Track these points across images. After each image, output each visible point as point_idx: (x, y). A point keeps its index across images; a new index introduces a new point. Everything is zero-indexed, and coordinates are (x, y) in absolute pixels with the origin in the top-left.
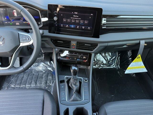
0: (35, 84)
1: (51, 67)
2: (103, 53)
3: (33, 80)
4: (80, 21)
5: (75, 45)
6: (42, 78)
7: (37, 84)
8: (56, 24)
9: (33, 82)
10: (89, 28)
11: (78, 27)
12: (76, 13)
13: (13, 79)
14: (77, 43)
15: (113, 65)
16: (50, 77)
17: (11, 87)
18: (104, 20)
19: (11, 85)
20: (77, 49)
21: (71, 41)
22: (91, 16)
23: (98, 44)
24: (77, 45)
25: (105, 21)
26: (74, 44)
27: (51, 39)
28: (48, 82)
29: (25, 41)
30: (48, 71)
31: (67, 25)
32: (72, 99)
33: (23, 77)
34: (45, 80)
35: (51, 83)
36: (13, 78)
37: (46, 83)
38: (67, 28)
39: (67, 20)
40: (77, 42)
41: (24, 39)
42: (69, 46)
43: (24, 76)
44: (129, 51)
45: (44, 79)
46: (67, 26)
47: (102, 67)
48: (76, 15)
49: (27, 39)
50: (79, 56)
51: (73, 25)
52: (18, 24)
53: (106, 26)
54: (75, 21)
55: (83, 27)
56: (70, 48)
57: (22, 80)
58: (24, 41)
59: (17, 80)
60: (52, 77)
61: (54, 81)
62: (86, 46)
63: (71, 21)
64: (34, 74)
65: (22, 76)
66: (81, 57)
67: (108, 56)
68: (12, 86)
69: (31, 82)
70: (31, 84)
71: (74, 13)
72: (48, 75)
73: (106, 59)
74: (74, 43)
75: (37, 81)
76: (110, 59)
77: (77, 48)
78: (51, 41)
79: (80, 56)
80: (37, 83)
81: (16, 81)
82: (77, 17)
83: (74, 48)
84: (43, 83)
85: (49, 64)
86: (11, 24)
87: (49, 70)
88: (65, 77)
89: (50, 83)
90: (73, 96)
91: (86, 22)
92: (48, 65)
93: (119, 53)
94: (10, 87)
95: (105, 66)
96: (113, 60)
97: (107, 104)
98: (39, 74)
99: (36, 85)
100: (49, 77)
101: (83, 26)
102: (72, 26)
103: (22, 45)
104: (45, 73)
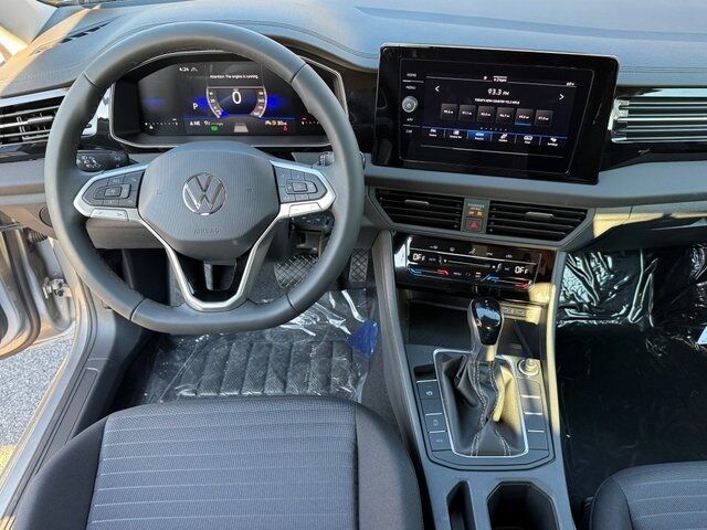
0: (281, 385)
1: (344, 316)
2: (577, 259)
3: (270, 370)
4: (514, 115)
5: (480, 214)
6: (308, 360)
7: (290, 385)
8: (410, 129)
9: (272, 378)
10: (555, 140)
11: (505, 136)
12: (502, 79)
13: (185, 365)
14: (491, 208)
15: (622, 312)
16: (340, 359)
17: (181, 396)
18: (621, 108)
19: (180, 390)
20: (488, 232)
21: (463, 199)
22: (566, 91)
23: (586, 211)
24: (490, 215)
25: (625, 113)
26: (476, 212)
27: (377, 190)
28: (335, 379)
29: (303, 197)
30: (330, 334)
31: (457, 128)
32: (477, 445)
33: (227, 357)
34: (321, 372)
35: (349, 382)
36: (184, 360)
37: (327, 382)
38: (456, 142)
39: (457, 112)
40: (492, 202)
41: (298, 187)
42: (453, 218)
43: (229, 352)
44: (698, 248)
45: (315, 365)
46: (457, 132)
47: (571, 322)
48: (498, 86)
49: (311, 187)
50: (496, 263)
51: (484, 130)
52: (244, 129)
53: (628, 135)
54: (495, 114)
55: (528, 138)
56: (459, 229)
57: (224, 366)
58: (298, 197)
59: (202, 369)
60: (351, 359)
61: (358, 378)
62: (531, 219)
63: (476, 112)
64: (270, 346)
65: (222, 351)
66: (503, 267)
67: (598, 270)
68: (184, 393)
69: (265, 376)
70: (263, 385)
71: (490, 78)
72: (331, 350)
73: (592, 286)
74: (476, 209)
75: (290, 374)
76: (610, 283)
77: (488, 228)
78: (378, 197)
79: (499, 262)
80: (290, 381)
81: (200, 371)
82: (501, 97)
83: (474, 231)
84: (313, 381)
85: (333, 302)
86: (214, 129)
87: (332, 327)
88: (436, 352)
89: (345, 383)
90: (483, 432)
91: (542, 117)
92: (330, 308)
93: (650, 256)
94: (175, 397)
95: (584, 314)
96: (622, 287)
97: (626, 473)
98: (292, 346)
99: (284, 390)
100: (336, 359)
101: (528, 133)
102: (480, 135)
103: (287, 211)
104: (316, 340)
